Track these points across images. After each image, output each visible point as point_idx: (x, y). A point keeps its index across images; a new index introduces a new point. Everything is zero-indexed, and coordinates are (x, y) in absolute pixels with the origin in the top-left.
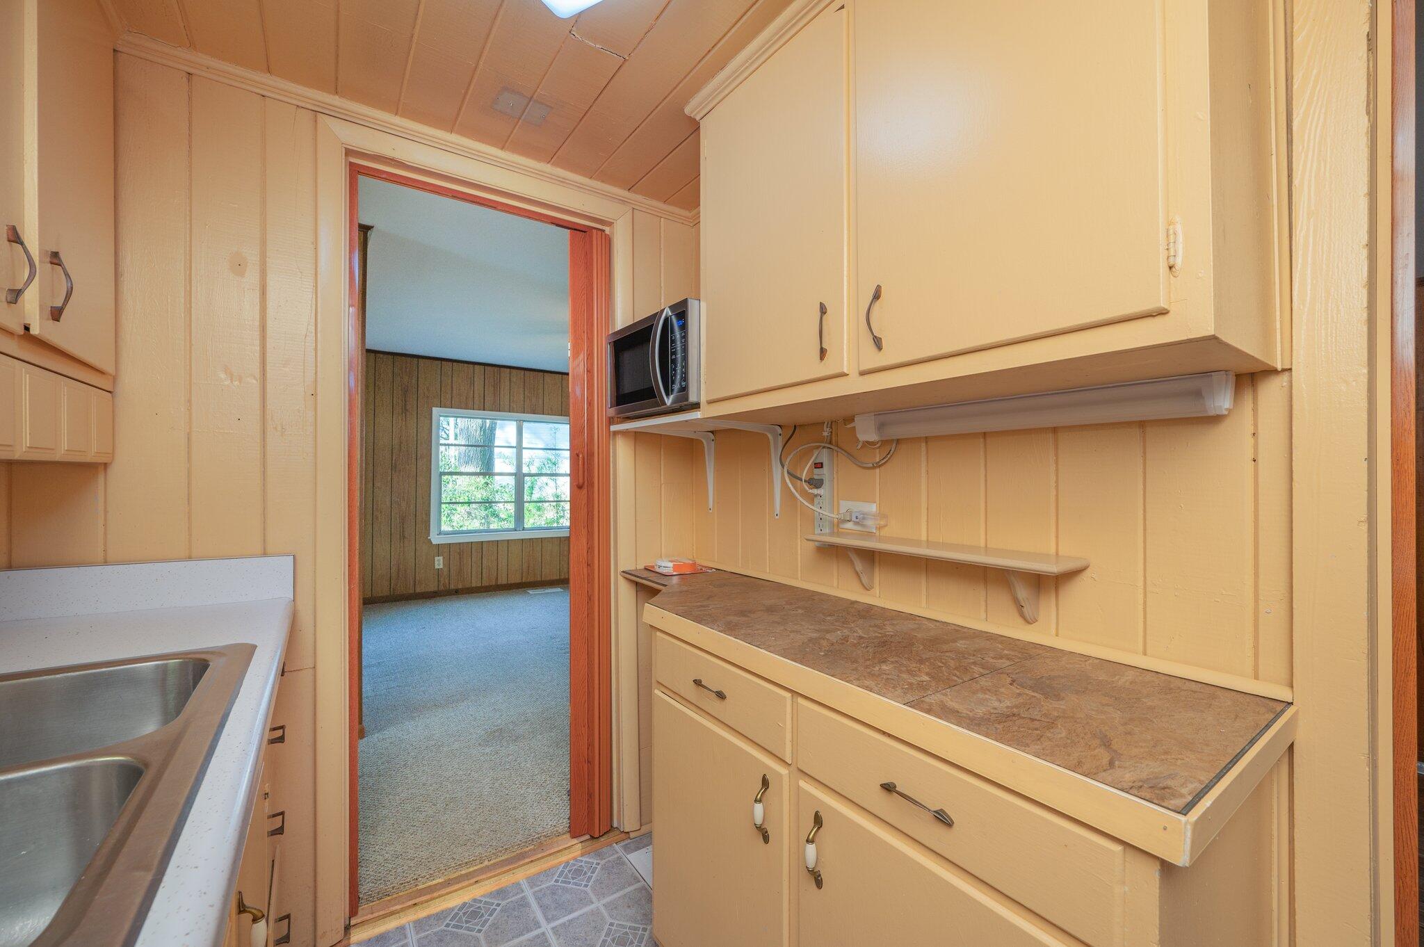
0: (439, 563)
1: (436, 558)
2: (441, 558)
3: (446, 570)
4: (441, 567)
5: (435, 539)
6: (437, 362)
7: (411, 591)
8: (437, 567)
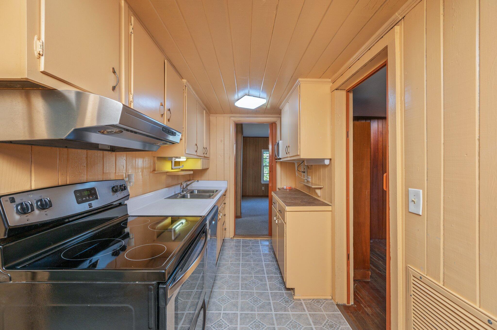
0: (263, 188)
1: (263, 187)
2: (264, 187)
3: (265, 190)
4: (264, 189)
5: (262, 182)
6: (263, 138)
7: (257, 195)
8: (263, 189)
